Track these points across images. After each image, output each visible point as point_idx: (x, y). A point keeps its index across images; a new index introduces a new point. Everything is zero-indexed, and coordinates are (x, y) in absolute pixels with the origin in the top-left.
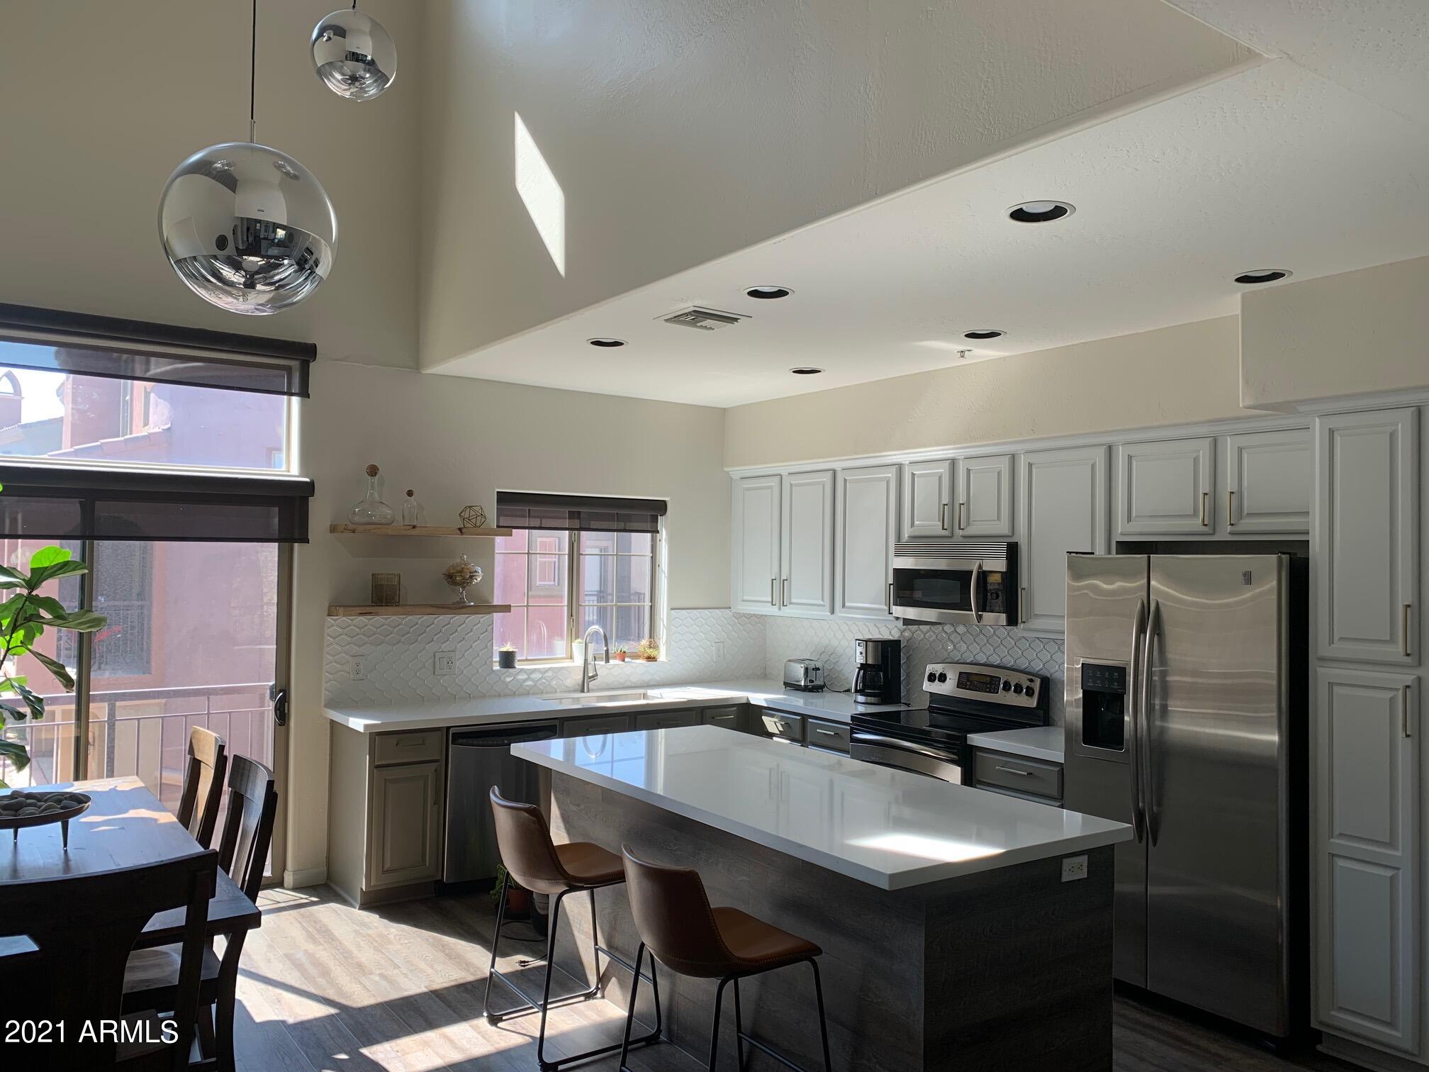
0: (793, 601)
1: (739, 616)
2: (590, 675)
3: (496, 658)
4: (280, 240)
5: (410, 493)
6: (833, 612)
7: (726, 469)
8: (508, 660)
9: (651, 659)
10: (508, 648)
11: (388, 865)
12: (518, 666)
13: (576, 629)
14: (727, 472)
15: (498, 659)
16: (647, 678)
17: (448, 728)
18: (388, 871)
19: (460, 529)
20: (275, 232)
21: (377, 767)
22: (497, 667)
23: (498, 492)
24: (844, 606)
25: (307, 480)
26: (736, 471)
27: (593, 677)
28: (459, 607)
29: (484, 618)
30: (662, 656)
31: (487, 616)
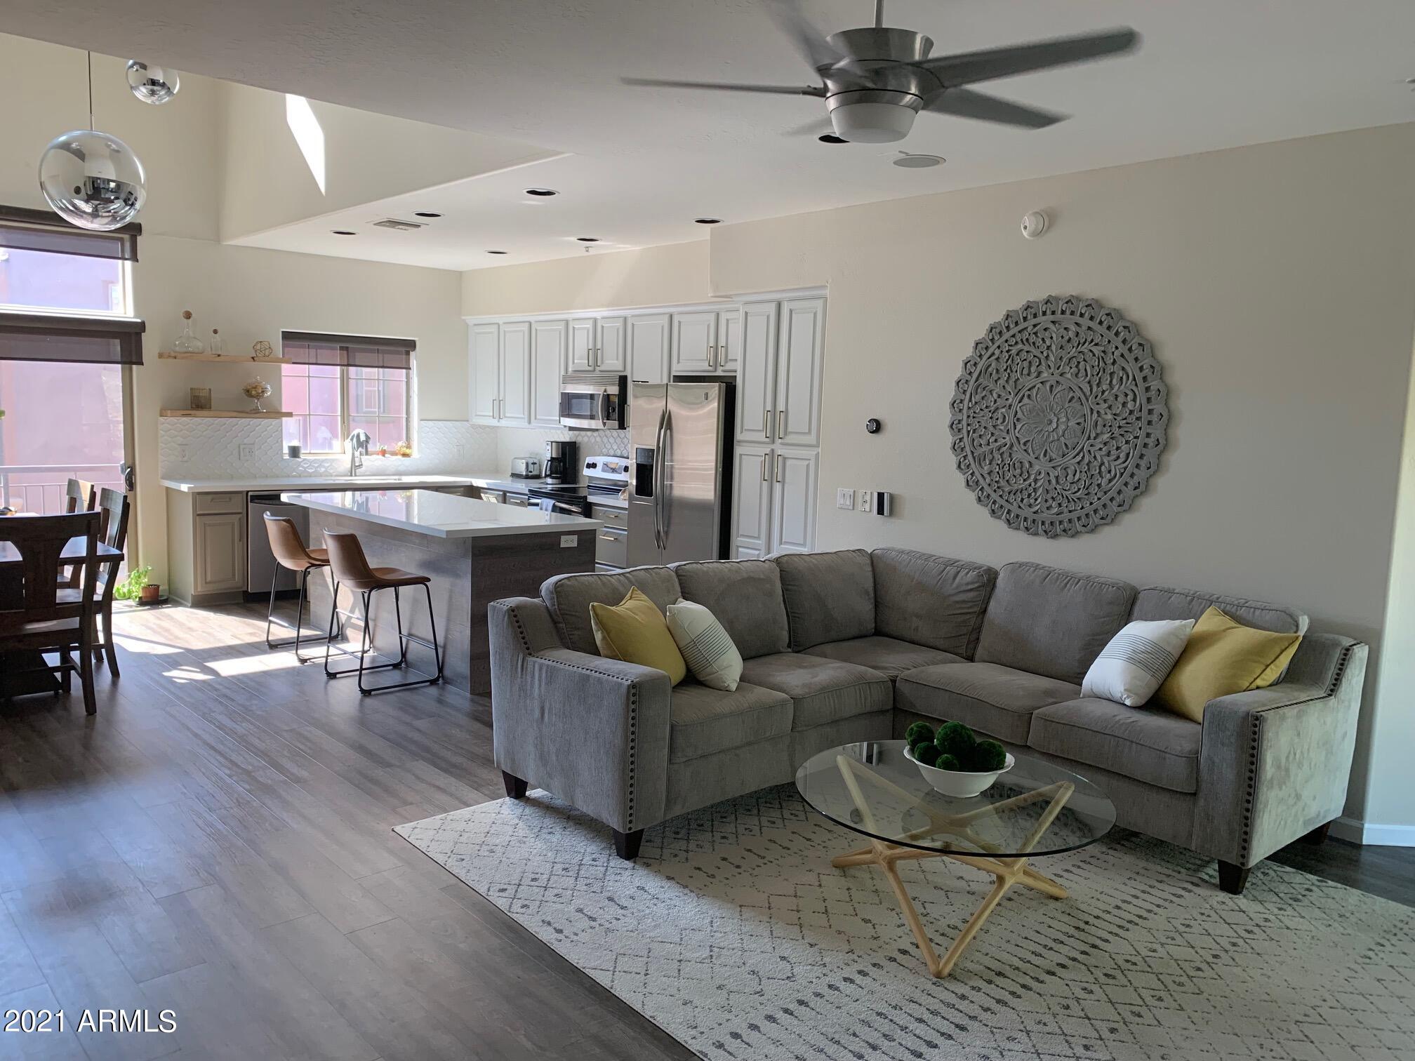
0: (507, 415)
1: (474, 426)
2: (357, 465)
3: (286, 450)
4: (112, 189)
5: (215, 332)
6: (530, 422)
7: (463, 318)
8: (295, 452)
9: (405, 455)
10: (295, 443)
11: (209, 579)
12: (302, 456)
13: (346, 434)
14: (464, 320)
15: (287, 452)
16: (402, 468)
17: (248, 492)
18: (210, 583)
19: (253, 358)
20: (108, 184)
21: (198, 515)
22: (286, 457)
23: (283, 332)
24: (536, 419)
25: (139, 320)
26: (471, 320)
27: (359, 466)
28: (255, 413)
29: (275, 422)
30: (415, 452)
31: (278, 421)
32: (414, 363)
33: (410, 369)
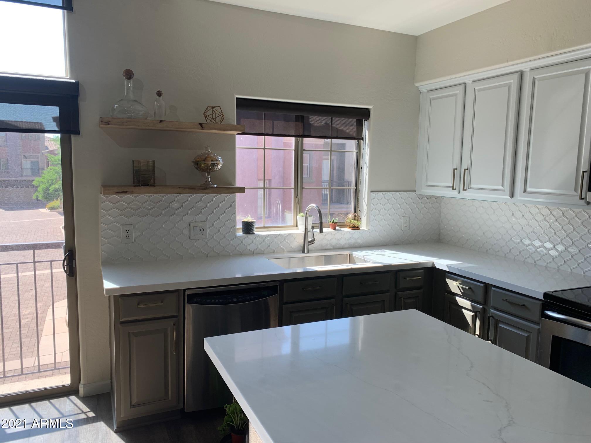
0: (472, 186)
1: (423, 197)
2: (309, 240)
3: (239, 226)
5: (159, 94)
6: (512, 195)
7: (416, 85)
8: (248, 228)
9: (355, 228)
10: (248, 219)
11: (135, 401)
12: (256, 232)
13: (300, 208)
14: (417, 87)
15: (241, 227)
16: (352, 241)
17: (184, 290)
19: (201, 124)
21: (122, 323)
22: (240, 233)
23: (237, 98)
24: (525, 191)
26: (424, 86)
27: (311, 241)
28: (205, 188)
29: (227, 197)
30: (363, 226)
31: (231, 196)
32: (366, 134)
33: (363, 139)
